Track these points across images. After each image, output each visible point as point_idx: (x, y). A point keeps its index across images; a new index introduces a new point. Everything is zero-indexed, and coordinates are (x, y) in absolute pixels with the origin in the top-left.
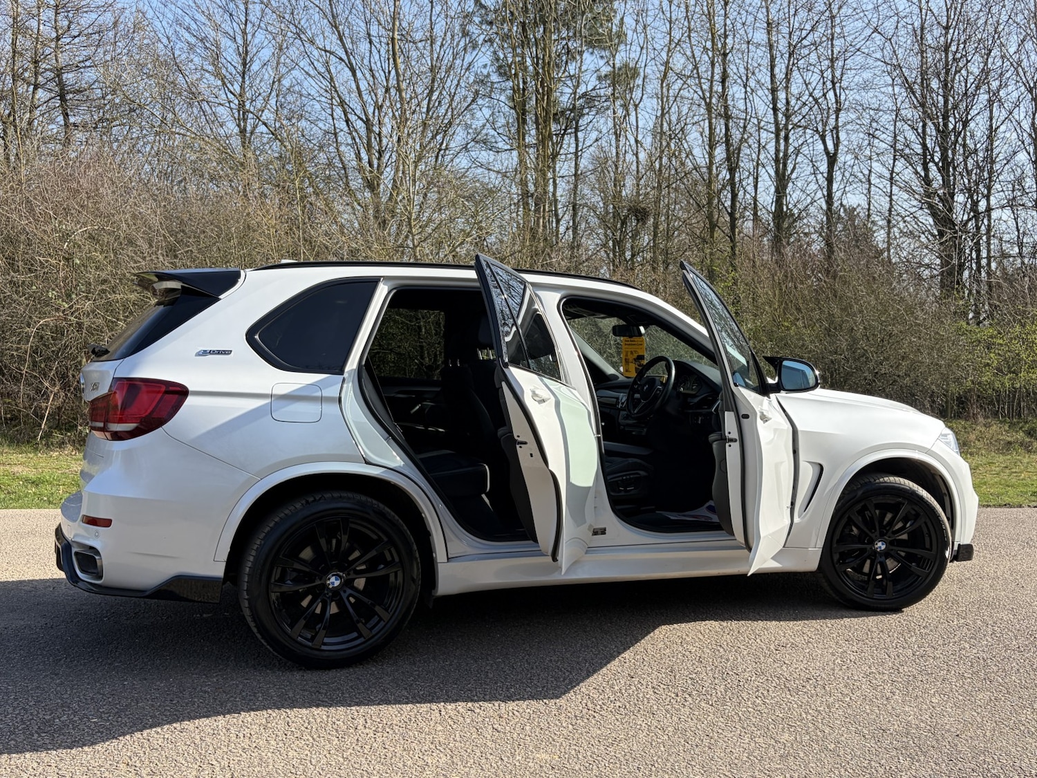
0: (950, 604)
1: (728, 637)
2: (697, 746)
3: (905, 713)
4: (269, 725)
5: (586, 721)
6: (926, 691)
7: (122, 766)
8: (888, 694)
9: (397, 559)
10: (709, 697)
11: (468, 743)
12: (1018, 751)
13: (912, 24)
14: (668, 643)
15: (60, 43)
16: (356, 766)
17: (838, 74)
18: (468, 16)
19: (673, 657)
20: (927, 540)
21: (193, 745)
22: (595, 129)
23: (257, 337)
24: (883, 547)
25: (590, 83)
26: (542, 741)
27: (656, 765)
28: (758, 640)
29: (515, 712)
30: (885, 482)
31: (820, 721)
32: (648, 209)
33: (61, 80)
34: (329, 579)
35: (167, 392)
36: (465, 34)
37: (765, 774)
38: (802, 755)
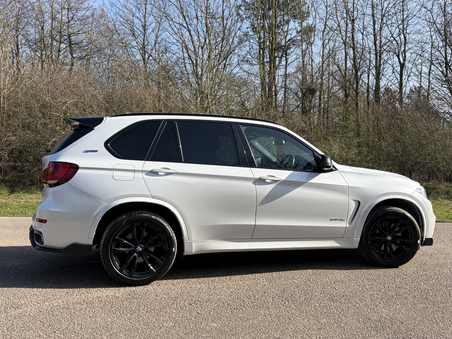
0: (422, 265)
1: (314, 277)
2: (283, 323)
3: (382, 312)
4: (104, 308)
5: (238, 310)
6: (395, 303)
7: (38, 322)
8: (377, 304)
9: (166, 240)
10: (296, 302)
11: (184, 318)
12: (428, 330)
13: (440, 4)
14: (286, 279)
15: (70, 24)
16: (133, 326)
17: (405, 26)
18: (239, 7)
19: (286, 285)
20: (410, 235)
21: (70, 315)
22: (295, 53)
23: (109, 145)
24: (390, 239)
25: (293, 34)
26: (216, 318)
27: (261, 330)
28: (327, 279)
29: (209, 306)
30: (392, 209)
31: (342, 314)
32: (315, 89)
33: (70, 40)
34: (137, 247)
35: (70, 167)
36: (238, 14)
37: (308, 336)
38: (328, 328)
